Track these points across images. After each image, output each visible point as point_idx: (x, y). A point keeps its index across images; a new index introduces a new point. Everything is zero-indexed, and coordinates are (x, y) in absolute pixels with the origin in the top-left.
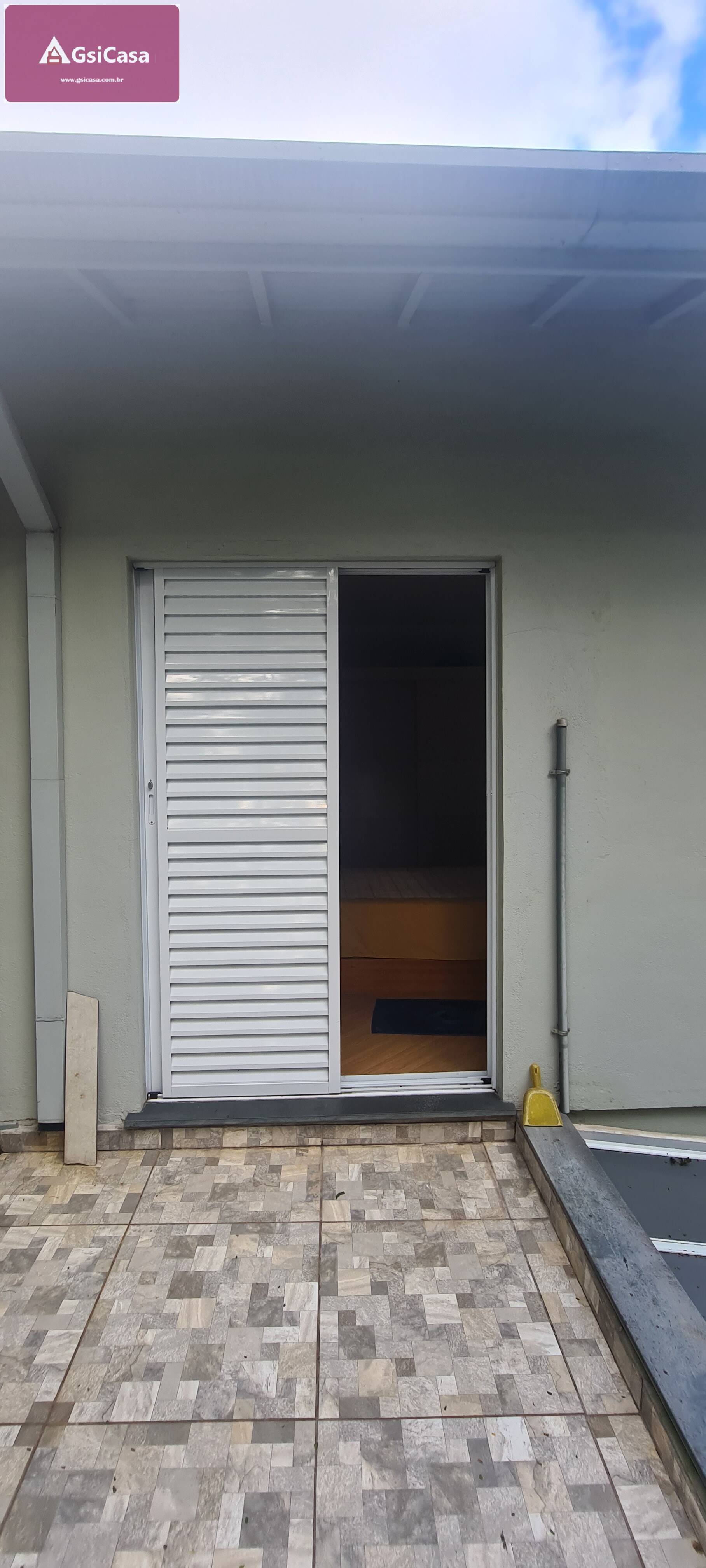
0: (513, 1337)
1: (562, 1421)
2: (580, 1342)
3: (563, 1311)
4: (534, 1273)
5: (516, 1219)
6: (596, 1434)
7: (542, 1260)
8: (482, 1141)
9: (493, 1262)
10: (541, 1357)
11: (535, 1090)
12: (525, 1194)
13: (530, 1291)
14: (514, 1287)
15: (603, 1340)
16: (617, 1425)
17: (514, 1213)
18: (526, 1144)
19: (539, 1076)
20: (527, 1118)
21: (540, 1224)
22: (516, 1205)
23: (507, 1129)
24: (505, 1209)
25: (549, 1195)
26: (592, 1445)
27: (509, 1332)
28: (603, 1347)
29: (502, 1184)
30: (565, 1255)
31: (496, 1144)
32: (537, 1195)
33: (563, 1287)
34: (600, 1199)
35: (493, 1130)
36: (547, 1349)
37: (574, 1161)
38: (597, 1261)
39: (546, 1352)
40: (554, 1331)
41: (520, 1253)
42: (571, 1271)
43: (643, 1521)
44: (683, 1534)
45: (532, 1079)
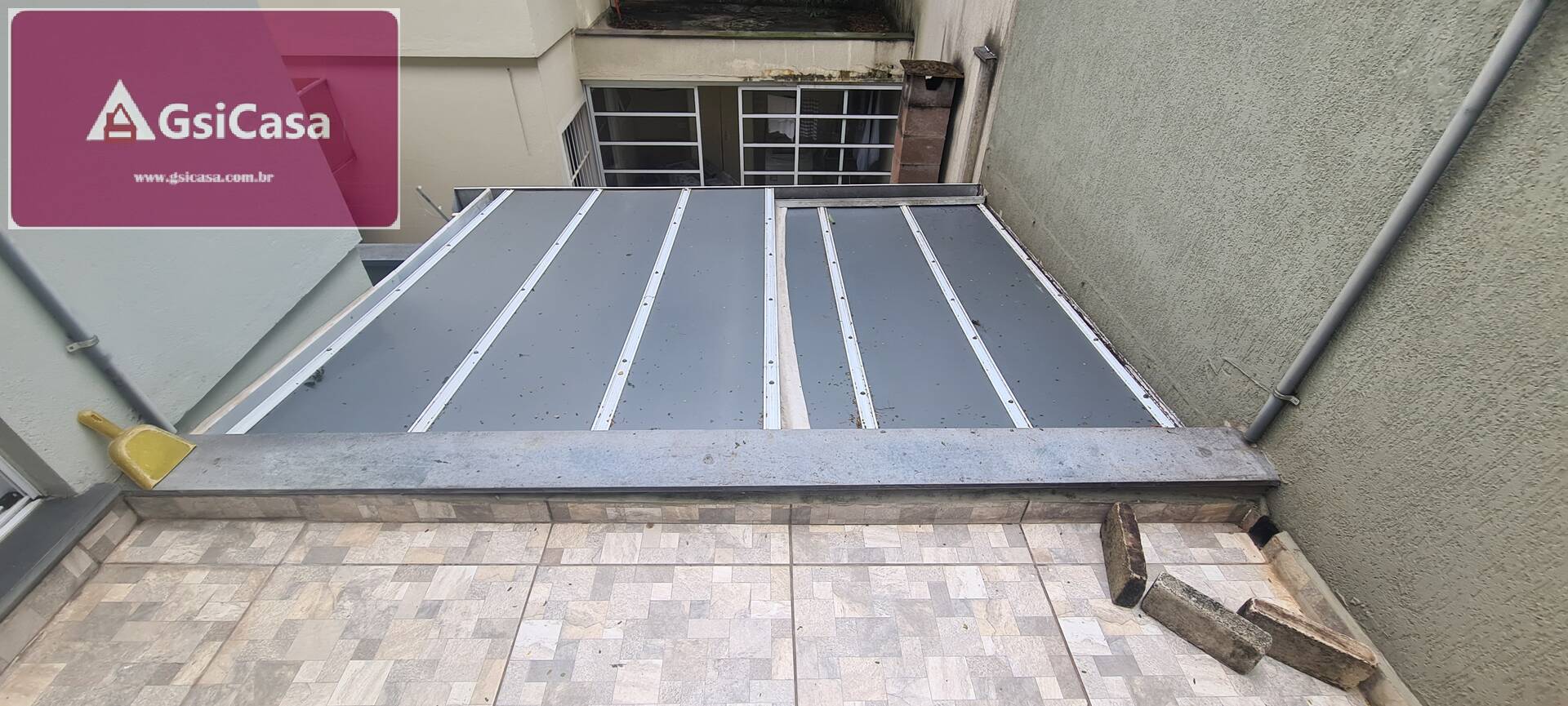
0: (438, 607)
1: (538, 586)
2: (472, 545)
3: (433, 549)
4: (373, 562)
5: (282, 560)
6: (558, 563)
7: (360, 548)
8: (100, 563)
9: (331, 603)
10: (471, 586)
11: (122, 439)
12: (253, 536)
13: (393, 573)
14: (379, 589)
15: (480, 524)
16: (556, 542)
17: (270, 559)
18: (179, 500)
20: (148, 477)
21: (309, 535)
22: (263, 551)
23: (120, 517)
24: (258, 567)
25: (289, 504)
26: (565, 568)
27: (431, 610)
28: (486, 528)
29: (210, 560)
30: (369, 524)
31: (123, 547)
32: (262, 525)
33: (406, 539)
34: (348, 453)
35: (104, 537)
36: (466, 578)
37: (269, 456)
38: (425, 485)
39: (469, 579)
40: (450, 565)
41: (336, 569)
42: (391, 523)
43: (627, 553)
44: (641, 531)
45: (96, 431)
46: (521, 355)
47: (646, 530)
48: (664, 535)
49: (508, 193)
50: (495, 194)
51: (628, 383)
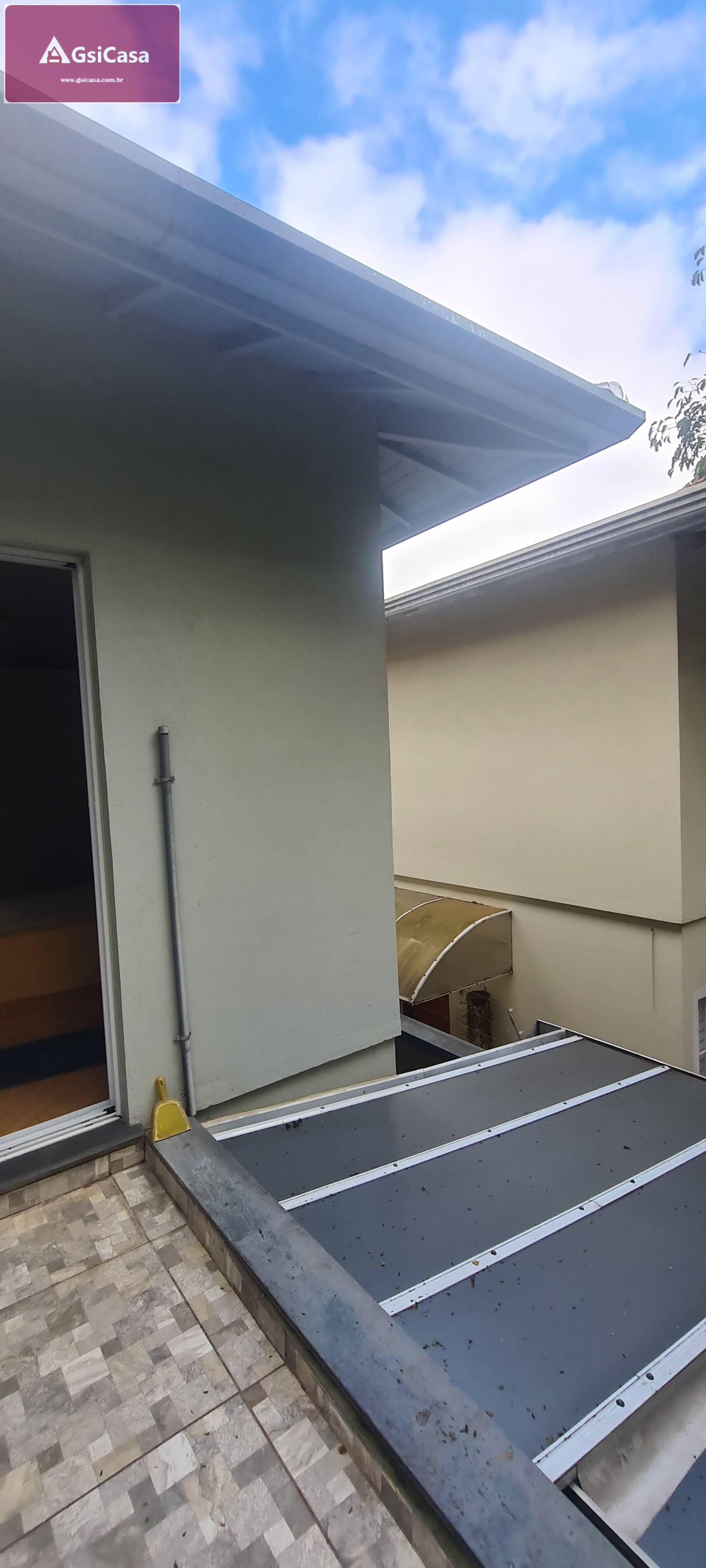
0: (165, 1358)
1: (220, 1412)
2: (228, 1328)
3: (209, 1306)
4: (179, 1284)
5: (154, 1240)
6: (250, 1405)
7: (185, 1268)
8: (110, 1174)
9: (136, 1293)
10: (194, 1362)
11: (163, 1103)
12: (161, 1209)
13: (176, 1304)
14: (160, 1308)
15: (249, 1315)
16: (269, 1385)
17: (151, 1234)
18: (158, 1160)
19: (165, 1088)
20: (156, 1134)
21: (180, 1234)
22: (153, 1225)
23: (136, 1151)
24: (142, 1234)
25: (184, 1201)
26: (250, 1417)
27: (160, 1355)
28: (249, 1322)
29: (135, 1211)
30: (206, 1253)
31: (126, 1172)
32: (172, 1206)
33: (207, 1284)
34: (233, 1186)
35: (122, 1159)
36: (199, 1352)
37: (205, 1159)
38: (237, 1244)
39: (199, 1354)
40: (204, 1330)
41: (163, 1270)
42: (213, 1265)
43: (299, 1457)
44: (330, 1447)
45: (158, 1093)
46: (423, 1189)
47: (336, 1450)
48: (342, 1475)
49: (576, 1038)
50: (568, 1034)
51: (472, 1278)
